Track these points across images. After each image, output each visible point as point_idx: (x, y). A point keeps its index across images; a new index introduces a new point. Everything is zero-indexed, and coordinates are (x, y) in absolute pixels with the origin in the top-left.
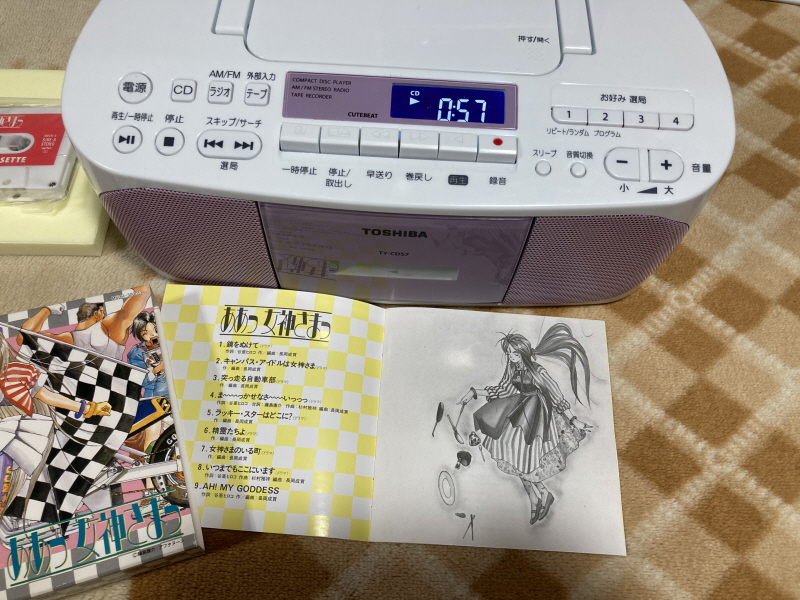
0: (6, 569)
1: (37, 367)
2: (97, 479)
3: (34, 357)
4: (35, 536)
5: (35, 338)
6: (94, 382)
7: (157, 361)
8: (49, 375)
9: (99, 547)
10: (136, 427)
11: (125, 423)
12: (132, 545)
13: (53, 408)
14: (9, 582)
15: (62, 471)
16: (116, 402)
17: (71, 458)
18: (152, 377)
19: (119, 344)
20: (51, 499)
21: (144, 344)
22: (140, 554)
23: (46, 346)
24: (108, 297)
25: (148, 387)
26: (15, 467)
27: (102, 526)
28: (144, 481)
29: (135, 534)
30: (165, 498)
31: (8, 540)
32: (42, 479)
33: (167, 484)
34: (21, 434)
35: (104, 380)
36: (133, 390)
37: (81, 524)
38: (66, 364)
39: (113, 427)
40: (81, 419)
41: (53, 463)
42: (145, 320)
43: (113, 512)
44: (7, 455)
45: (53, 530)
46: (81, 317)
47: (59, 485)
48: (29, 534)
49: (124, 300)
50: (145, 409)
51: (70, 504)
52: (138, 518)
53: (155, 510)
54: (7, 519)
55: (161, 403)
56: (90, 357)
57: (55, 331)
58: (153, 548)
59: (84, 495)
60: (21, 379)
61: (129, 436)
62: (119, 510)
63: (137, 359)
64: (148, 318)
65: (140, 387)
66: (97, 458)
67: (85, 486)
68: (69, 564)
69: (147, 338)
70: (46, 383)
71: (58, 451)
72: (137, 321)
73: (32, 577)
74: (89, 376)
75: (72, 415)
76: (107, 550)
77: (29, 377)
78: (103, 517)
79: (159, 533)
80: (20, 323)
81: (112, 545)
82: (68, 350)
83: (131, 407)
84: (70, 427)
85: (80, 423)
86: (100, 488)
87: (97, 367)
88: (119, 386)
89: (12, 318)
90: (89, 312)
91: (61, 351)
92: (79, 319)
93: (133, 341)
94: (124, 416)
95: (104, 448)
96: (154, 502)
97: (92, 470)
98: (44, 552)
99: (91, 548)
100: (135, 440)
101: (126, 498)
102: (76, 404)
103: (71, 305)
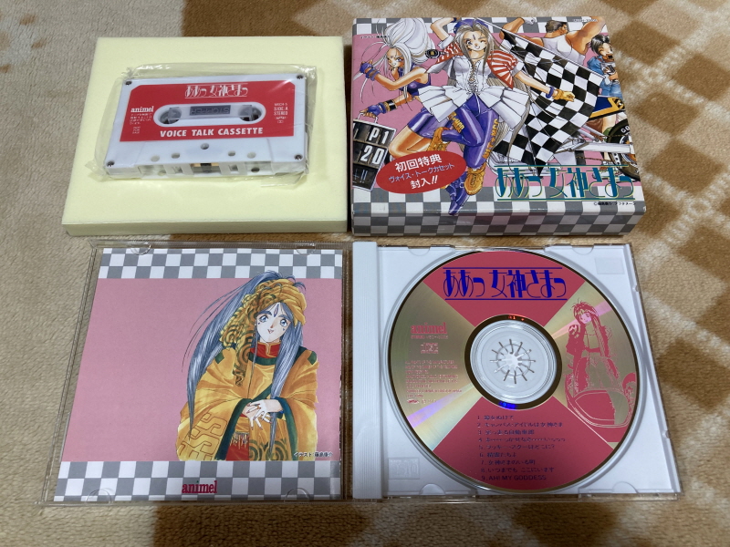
0: (494, 188)
1: (515, 57)
2: (565, 143)
3: (513, 49)
4: (516, 171)
5: (514, 37)
6: (561, 76)
7: (612, 72)
8: (526, 64)
9: (567, 190)
10: (595, 114)
11: (586, 110)
12: (593, 196)
13: (529, 87)
14: (496, 197)
15: (537, 132)
16: (579, 93)
17: (544, 124)
18: (608, 82)
19: (580, 54)
20: (528, 148)
21: (601, 57)
22: (600, 204)
23: (523, 44)
24: (571, 19)
25: (605, 88)
26: (501, 121)
27: (569, 177)
28: (603, 154)
29: (595, 189)
30: (620, 169)
31: (496, 168)
32: (521, 133)
33: (621, 160)
34: (504, 99)
35: (568, 76)
36: (592, 88)
37: (553, 171)
38: (539, 60)
39: (577, 110)
40: (551, 99)
41: (529, 124)
42: (602, 40)
43: (578, 170)
44: (494, 111)
45: (531, 170)
46: (549, 29)
47: (535, 140)
48: (512, 168)
49: (584, 23)
50: (602, 103)
51: (544, 155)
52: (598, 178)
53: (612, 176)
54: (495, 154)
55: (616, 101)
56: (556, 58)
57: (528, 34)
58: (610, 203)
59: (554, 152)
60: (503, 62)
61: (589, 120)
62: (582, 169)
63: (595, 67)
64: (604, 39)
65: (598, 88)
66: (564, 129)
67: (555, 146)
68: (543, 196)
69: (604, 53)
70: (523, 69)
71: (534, 117)
72: (595, 40)
73: (515, 198)
74: (557, 71)
75: (543, 95)
76: (574, 194)
77: (510, 63)
78: (570, 170)
79: (615, 194)
80: (502, 25)
81: (578, 192)
82: (540, 50)
83: (591, 99)
84: (542, 103)
85: (550, 102)
86: (567, 150)
87: (563, 66)
88: (581, 83)
89: (495, 20)
90: (555, 27)
91: (534, 50)
92: (547, 30)
93: (592, 54)
94: (585, 105)
95: (569, 123)
96: (611, 171)
97: (560, 136)
98: (524, 183)
99: (561, 190)
100: (595, 123)
101: (588, 162)
102: (547, 88)
103: (540, 19)
